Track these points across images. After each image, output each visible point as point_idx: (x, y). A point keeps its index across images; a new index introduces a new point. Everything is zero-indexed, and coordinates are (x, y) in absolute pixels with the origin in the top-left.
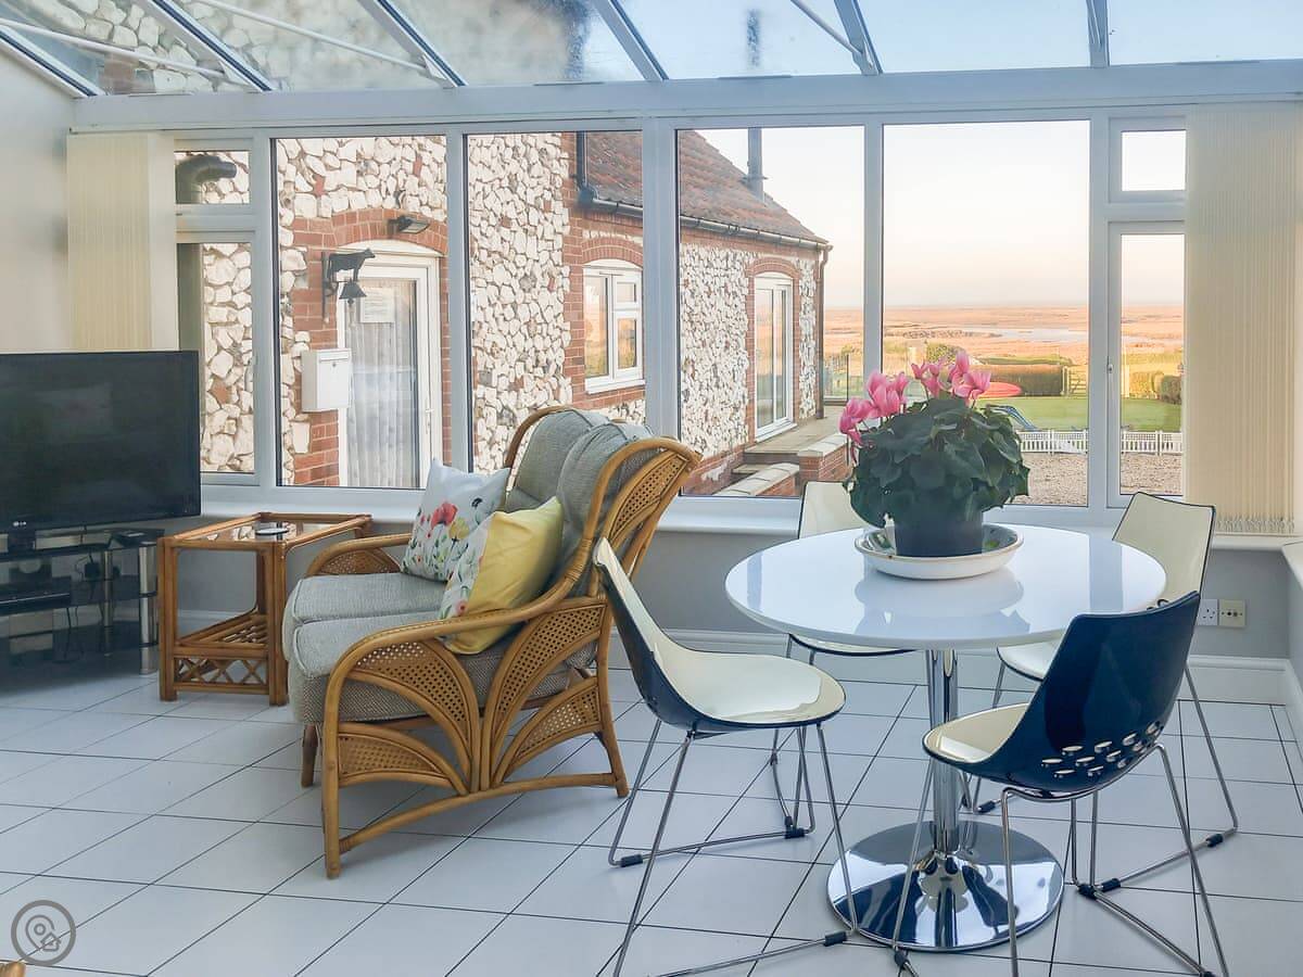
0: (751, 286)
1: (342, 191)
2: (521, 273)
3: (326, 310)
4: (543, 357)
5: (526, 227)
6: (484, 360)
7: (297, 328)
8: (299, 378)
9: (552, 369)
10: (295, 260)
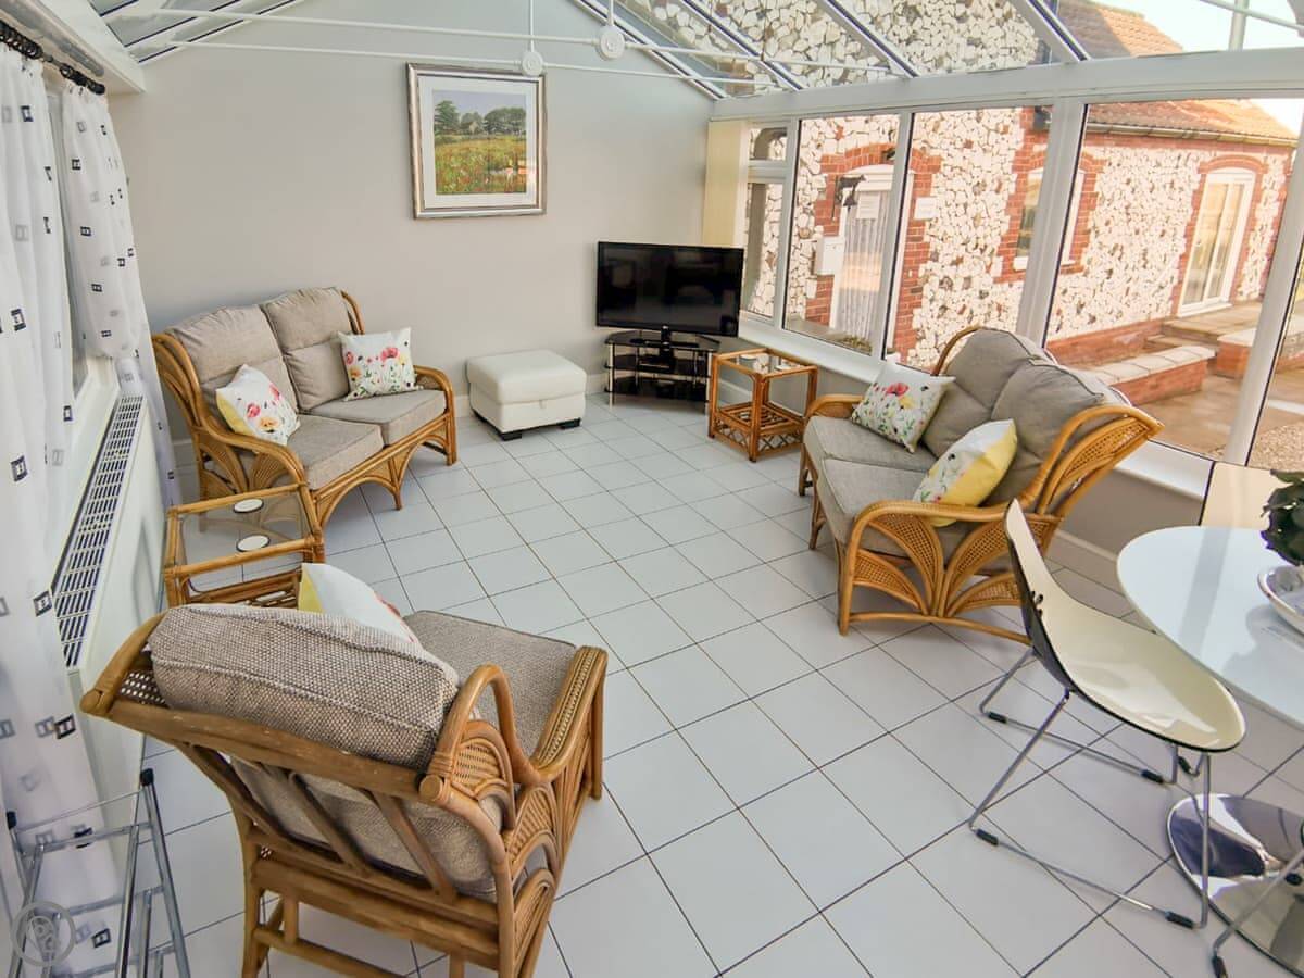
0: (1202, 182)
1: (853, 135)
2: (974, 182)
3: (835, 213)
4: (982, 243)
5: (986, 147)
6: (935, 245)
7: (816, 224)
8: (814, 254)
9: (988, 251)
10: (820, 181)
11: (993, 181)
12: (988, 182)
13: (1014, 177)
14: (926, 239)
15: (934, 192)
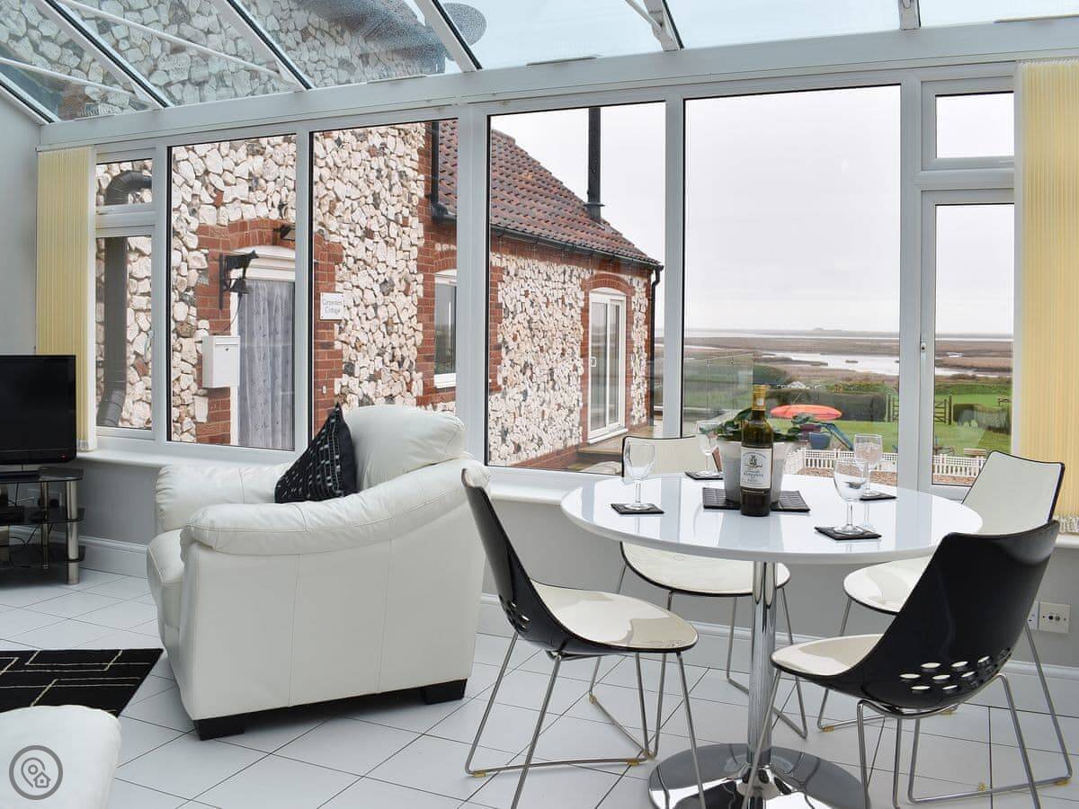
0: (586, 300)
1: (236, 204)
2: (381, 281)
3: (223, 304)
4: (398, 353)
5: (387, 239)
6: (348, 353)
7: (199, 317)
8: (200, 359)
9: (406, 364)
10: (199, 260)
11: (400, 281)
12: (396, 281)
13: (420, 277)
14: (338, 345)
15: (339, 287)
